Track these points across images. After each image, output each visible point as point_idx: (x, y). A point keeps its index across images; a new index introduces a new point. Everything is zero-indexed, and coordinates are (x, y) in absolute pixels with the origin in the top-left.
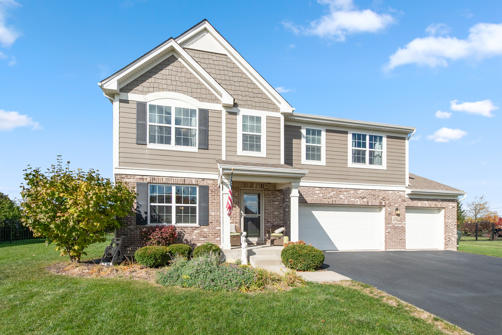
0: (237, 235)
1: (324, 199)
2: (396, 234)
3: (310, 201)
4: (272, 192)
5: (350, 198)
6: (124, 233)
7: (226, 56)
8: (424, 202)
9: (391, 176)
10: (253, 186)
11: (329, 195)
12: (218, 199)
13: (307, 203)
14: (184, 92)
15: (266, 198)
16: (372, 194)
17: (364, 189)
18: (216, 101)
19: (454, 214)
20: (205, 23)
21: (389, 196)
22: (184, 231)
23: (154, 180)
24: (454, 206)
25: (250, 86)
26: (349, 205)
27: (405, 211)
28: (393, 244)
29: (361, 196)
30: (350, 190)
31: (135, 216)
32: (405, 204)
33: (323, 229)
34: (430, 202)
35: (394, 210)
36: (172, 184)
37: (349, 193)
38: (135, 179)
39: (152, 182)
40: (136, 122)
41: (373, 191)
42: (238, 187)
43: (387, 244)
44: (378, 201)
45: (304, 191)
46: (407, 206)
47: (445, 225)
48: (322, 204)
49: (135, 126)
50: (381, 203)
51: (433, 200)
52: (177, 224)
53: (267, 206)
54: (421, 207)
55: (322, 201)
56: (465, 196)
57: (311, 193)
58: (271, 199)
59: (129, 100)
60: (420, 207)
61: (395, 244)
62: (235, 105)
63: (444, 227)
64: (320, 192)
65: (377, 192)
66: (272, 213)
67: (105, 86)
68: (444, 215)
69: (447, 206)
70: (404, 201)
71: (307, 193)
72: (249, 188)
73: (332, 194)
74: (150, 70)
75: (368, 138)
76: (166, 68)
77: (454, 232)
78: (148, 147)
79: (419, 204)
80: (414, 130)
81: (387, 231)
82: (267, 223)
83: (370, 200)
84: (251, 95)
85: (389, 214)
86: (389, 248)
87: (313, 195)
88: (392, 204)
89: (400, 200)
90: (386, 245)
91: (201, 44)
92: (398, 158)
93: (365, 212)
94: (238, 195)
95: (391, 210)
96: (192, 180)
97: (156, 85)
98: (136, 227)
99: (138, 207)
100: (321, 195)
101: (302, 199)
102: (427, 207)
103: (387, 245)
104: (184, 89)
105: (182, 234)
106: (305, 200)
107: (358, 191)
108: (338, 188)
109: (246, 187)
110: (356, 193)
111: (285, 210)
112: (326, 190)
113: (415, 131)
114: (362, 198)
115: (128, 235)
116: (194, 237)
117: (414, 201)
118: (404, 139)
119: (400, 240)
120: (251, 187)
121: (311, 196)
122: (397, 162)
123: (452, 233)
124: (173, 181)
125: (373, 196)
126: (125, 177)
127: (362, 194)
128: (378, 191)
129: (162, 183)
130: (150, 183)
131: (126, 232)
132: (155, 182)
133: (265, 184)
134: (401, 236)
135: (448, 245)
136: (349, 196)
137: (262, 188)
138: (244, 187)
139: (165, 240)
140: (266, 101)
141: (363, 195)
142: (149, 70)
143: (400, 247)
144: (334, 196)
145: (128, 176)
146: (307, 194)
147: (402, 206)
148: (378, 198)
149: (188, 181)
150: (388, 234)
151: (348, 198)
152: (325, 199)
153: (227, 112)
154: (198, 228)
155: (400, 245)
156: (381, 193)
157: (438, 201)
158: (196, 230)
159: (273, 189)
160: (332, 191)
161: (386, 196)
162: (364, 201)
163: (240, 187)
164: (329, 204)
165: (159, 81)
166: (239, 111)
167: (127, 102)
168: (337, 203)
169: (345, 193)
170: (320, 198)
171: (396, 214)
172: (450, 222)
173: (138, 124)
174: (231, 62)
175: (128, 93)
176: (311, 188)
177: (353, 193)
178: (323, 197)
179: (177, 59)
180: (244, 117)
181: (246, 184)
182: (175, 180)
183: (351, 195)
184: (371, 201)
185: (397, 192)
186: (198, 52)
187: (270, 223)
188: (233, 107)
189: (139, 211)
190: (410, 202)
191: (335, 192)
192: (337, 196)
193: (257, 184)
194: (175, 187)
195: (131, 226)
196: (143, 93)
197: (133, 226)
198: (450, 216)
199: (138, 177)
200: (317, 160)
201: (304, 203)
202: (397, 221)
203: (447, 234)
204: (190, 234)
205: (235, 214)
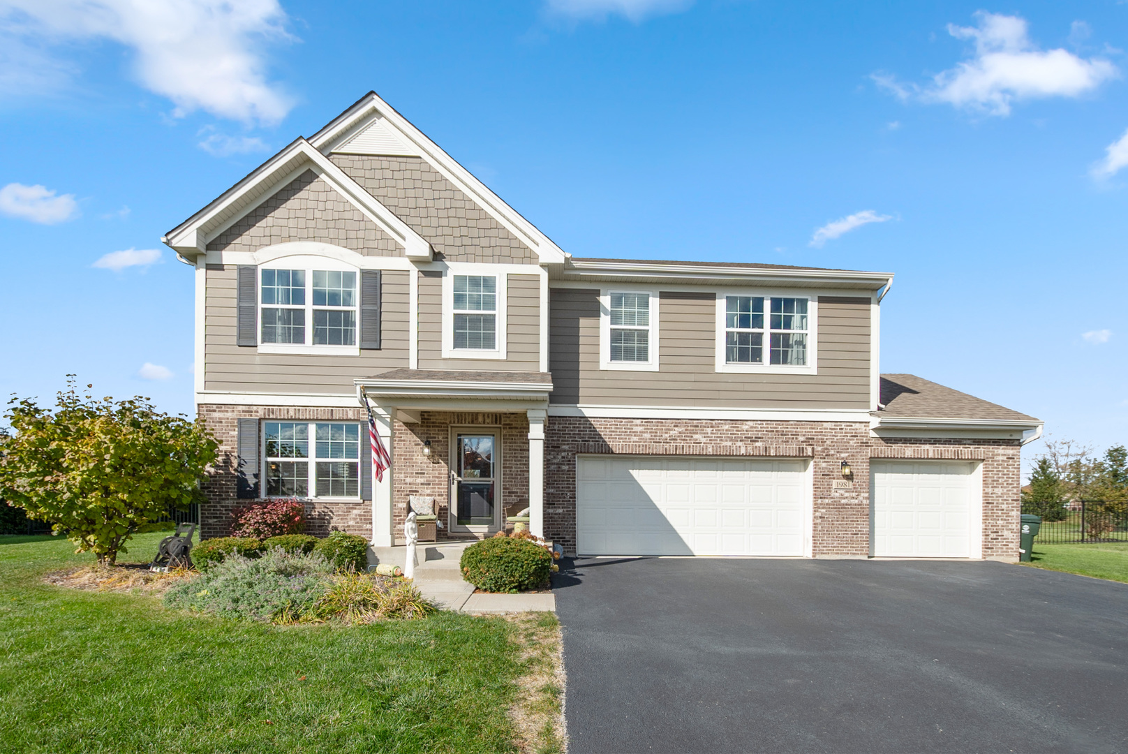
0: (429, 520)
1: (655, 444)
2: (842, 521)
3: (619, 449)
4: (519, 430)
5: (721, 440)
6: (215, 514)
7: (419, 159)
8: (923, 446)
9: (829, 389)
10: (477, 419)
11: (667, 435)
12: (400, 448)
13: (612, 453)
14: (331, 241)
15: (506, 443)
16: (777, 431)
17: (757, 421)
18: (398, 251)
19: (1011, 473)
20: (373, 98)
21: (824, 435)
22: (331, 511)
23: (271, 414)
24: (1011, 456)
25: (470, 214)
26: (716, 455)
27: (867, 469)
28: (833, 544)
29: (749, 436)
30: (720, 424)
31: (236, 482)
32: (869, 452)
33: (658, 509)
34: (941, 447)
35: (839, 465)
36: (306, 420)
37: (719, 430)
38: (236, 413)
39: (267, 417)
40: (238, 305)
41: (781, 423)
42: (443, 423)
43: (817, 543)
44: (795, 446)
45: (605, 428)
46: (875, 458)
47: (986, 500)
48: (649, 454)
49: (235, 312)
50: (801, 450)
51: (948, 442)
52: (319, 497)
53: (509, 460)
54: (914, 458)
55: (649, 448)
56: (1039, 430)
57: (623, 432)
58: (517, 446)
59: (223, 263)
60: (911, 458)
61: (839, 544)
62: (439, 257)
63: (981, 505)
64: (645, 429)
65: (792, 425)
66: (520, 475)
67: (175, 243)
68: (982, 476)
69: (990, 456)
70: (867, 444)
71: (614, 432)
72: (469, 423)
73: (675, 432)
74: (265, 203)
75: (767, 305)
76: (295, 197)
77: (1010, 518)
78: (259, 352)
79: (909, 451)
80: (887, 280)
81: (818, 514)
82: (509, 496)
83: (772, 444)
84: (475, 233)
85: (823, 475)
86: (822, 553)
87: (628, 435)
88: (832, 452)
89: (855, 443)
90: (815, 547)
91: (368, 141)
92: (849, 347)
93: (764, 472)
94: (443, 438)
95: (829, 465)
96: (347, 412)
97: (275, 231)
98: (237, 503)
99: (240, 465)
100: (647, 436)
101: (602, 445)
102: (931, 458)
103: (819, 547)
104: (332, 233)
105: (327, 517)
106: (609, 447)
107: (743, 424)
108: (689, 419)
109: (462, 423)
110: (735, 429)
111: (559, 467)
112: (659, 424)
113: (890, 281)
114: (751, 441)
115: (222, 517)
116: (352, 523)
117: (893, 445)
118: (867, 301)
119: (852, 534)
120: (473, 422)
121: (622, 439)
122: (847, 356)
123: (1005, 520)
124: (310, 414)
125: (782, 435)
126: (217, 409)
127: (752, 431)
128: (795, 424)
129: (288, 419)
130: (265, 419)
131: (218, 512)
132: (274, 417)
133: (502, 416)
134: (855, 526)
135: (993, 548)
136: (718, 437)
137: (496, 423)
138: (458, 422)
139: (270, 527)
140: (506, 242)
141: (753, 434)
142: (262, 204)
143: (855, 552)
144: (679, 436)
145: (221, 408)
146: (613, 434)
147: (859, 457)
148: (793, 438)
149: (339, 414)
150: (819, 521)
151: (714, 440)
152: (658, 444)
153: (422, 272)
154: (359, 504)
155: (853, 547)
156: (803, 428)
157: (965, 444)
158: (356, 508)
159: (522, 424)
160: (675, 426)
161: (817, 435)
162: (756, 447)
163: (448, 422)
164: (666, 454)
165: (283, 222)
166: (447, 267)
167: (220, 267)
168: (687, 451)
169: (709, 430)
170: (644, 442)
171: (843, 475)
172: (1000, 494)
173: (240, 308)
174: (430, 170)
175: (221, 250)
176: (624, 420)
177: (729, 430)
178: (653, 439)
179: (318, 177)
180: (459, 280)
181: (461, 416)
182: (313, 412)
183: (724, 434)
184: (774, 446)
185: (847, 426)
186: (360, 157)
187: (515, 496)
188: (433, 260)
189: (242, 472)
190: (884, 447)
191: (683, 429)
192: (688, 436)
193: (486, 415)
194: (315, 425)
195: (227, 502)
196: (252, 248)
197: (232, 501)
198: (1000, 480)
199: (240, 408)
200: (638, 359)
201: (605, 453)
202: (846, 492)
203: (990, 521)
204: (344, 517)
205: (438, 477)
